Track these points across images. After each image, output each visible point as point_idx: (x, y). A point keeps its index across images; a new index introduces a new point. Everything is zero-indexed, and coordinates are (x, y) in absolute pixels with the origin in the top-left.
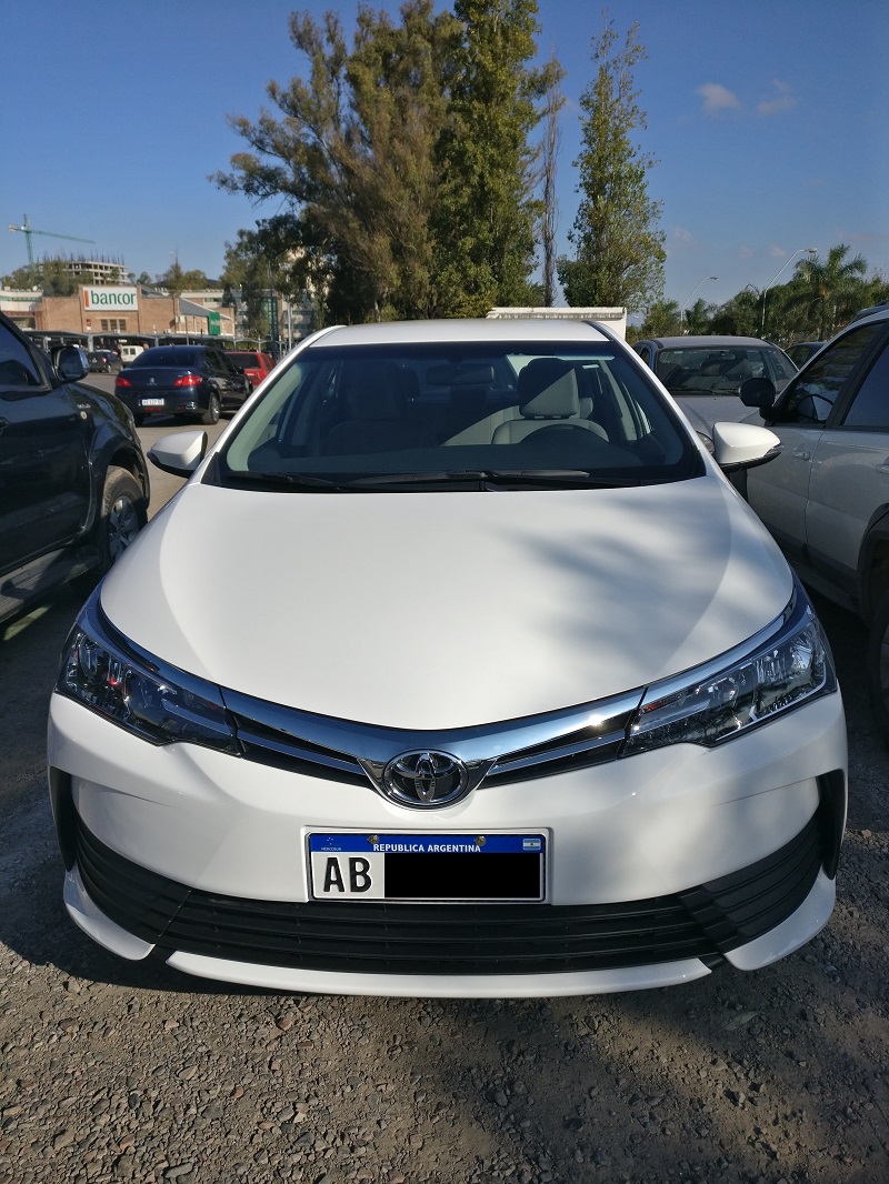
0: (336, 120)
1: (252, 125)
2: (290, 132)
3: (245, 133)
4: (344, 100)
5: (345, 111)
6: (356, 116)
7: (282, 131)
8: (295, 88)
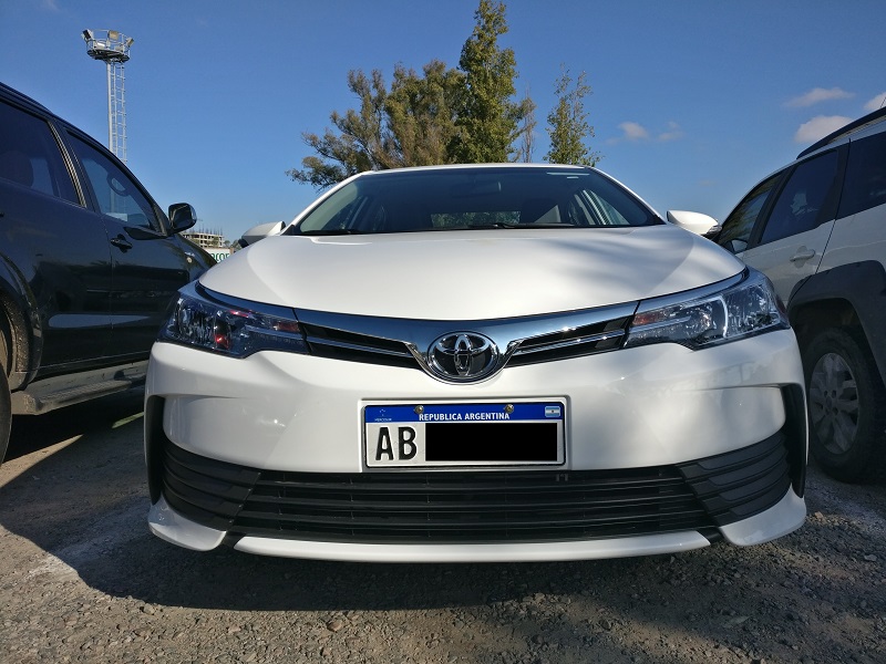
0: (378, 136)
1: (319, 139)
2: (345, 143)
3: (314, 144)
4: (384, 123)
5: (384, 130)
6: (391, 133)
7: (339, 143)
8: (349, 116)
